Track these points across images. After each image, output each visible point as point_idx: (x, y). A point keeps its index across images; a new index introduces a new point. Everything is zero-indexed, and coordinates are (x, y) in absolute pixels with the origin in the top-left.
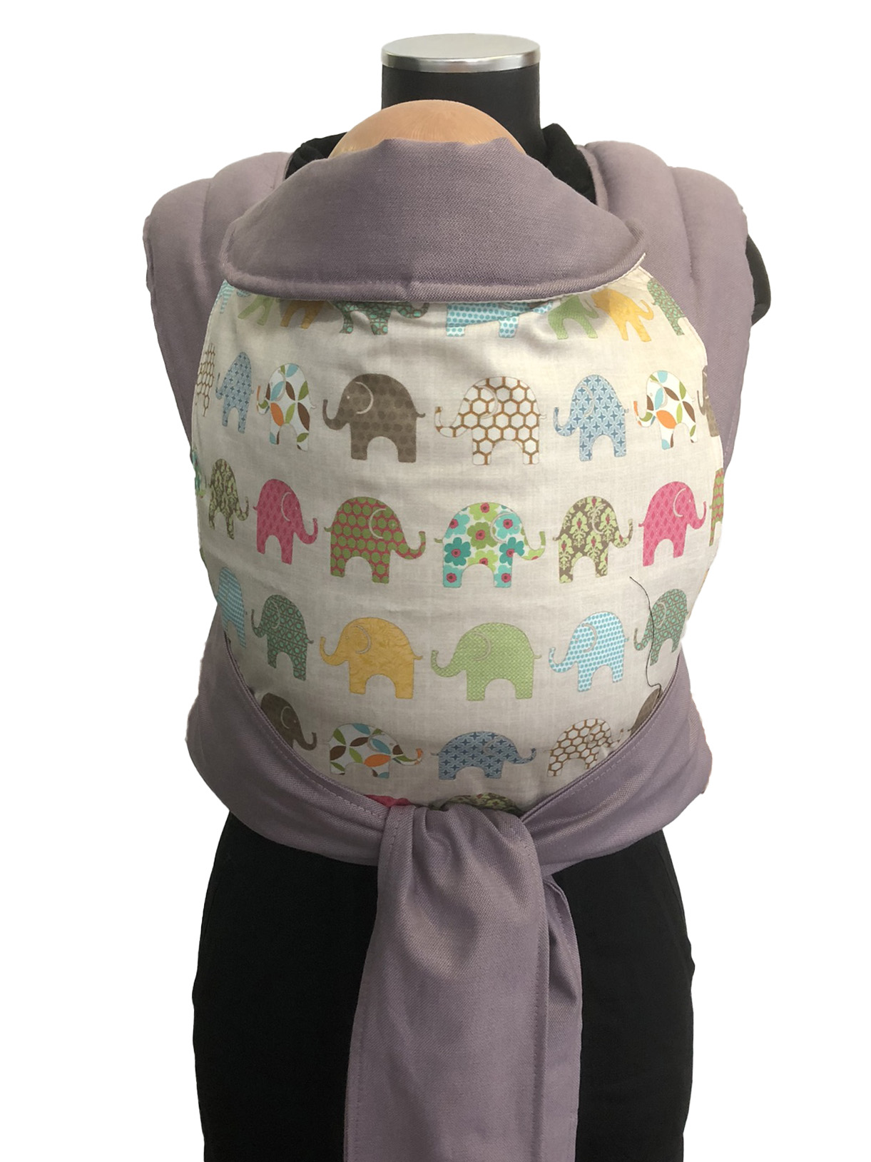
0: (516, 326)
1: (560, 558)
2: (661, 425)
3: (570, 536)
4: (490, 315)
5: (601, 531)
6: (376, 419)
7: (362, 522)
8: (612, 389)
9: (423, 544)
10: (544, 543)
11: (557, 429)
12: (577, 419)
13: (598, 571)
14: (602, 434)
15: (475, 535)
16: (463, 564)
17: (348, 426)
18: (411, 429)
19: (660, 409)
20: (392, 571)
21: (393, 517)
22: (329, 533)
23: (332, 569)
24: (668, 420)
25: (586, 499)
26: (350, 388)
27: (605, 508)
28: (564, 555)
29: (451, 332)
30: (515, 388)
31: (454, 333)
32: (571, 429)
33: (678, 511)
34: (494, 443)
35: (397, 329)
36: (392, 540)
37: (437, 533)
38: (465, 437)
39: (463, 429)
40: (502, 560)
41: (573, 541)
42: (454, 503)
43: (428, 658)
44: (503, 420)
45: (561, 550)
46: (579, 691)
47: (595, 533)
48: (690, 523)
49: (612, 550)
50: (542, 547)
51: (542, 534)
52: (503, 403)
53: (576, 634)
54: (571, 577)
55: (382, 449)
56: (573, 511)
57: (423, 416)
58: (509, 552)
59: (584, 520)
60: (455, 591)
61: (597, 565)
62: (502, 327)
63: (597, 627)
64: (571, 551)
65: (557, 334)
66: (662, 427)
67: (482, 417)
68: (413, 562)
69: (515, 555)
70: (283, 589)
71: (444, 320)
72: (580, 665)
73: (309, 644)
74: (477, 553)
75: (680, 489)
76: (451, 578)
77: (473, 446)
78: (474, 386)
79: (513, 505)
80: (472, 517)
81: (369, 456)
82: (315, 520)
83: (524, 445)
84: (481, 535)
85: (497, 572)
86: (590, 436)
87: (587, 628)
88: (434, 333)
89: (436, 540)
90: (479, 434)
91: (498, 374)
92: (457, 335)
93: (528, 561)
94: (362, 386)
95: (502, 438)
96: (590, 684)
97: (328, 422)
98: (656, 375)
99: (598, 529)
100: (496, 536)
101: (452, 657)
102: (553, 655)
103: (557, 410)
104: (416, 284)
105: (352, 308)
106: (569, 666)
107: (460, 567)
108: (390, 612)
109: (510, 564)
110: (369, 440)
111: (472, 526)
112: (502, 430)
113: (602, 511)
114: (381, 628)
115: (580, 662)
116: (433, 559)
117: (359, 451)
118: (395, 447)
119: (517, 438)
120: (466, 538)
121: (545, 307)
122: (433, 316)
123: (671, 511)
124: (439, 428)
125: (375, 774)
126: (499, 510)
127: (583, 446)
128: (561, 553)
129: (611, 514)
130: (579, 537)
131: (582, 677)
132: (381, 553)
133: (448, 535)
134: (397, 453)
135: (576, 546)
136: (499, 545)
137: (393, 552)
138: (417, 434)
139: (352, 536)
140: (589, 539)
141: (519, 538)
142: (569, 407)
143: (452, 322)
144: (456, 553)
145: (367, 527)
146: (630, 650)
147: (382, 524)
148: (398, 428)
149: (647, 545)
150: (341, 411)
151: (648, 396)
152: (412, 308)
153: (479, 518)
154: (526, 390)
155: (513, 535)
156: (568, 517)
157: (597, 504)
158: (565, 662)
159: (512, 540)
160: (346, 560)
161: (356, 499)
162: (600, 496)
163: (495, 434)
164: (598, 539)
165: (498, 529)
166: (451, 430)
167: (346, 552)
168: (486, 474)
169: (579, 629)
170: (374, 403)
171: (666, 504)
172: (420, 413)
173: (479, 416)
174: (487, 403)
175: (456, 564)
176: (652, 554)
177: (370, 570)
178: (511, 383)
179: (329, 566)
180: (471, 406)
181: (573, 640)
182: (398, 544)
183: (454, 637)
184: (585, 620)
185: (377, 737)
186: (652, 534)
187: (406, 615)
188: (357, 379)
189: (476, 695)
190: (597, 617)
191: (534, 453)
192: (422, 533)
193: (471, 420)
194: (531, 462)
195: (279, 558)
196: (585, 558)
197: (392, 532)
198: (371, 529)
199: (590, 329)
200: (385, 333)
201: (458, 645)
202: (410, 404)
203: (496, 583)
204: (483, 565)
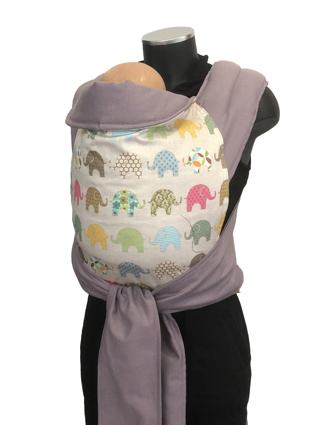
0: (131, 137)
1: (151, 209)
2: (194, 166)
3: (155, 202)
4: (126, 133)
5: (168, 200)
6: (94, 164)
7: (92, 194)
8: (173, 155)
9: (107, 202)
10: (145, 203)
11: (149, 168)
12: (157, 165)
13: (167, 213)
14: (168, 169)
15: (121, 200)
16: (118, 209)
17: (88, 166)
18: (103, 167)
19: (194, 160)
20: (99, 210)
21: (99, 194)
22: (86, 198)
23: (86, 208)
24: (197, 164)
25: (161, 190)
26: (88, 155)
27: (170, 193)
28: (153, 207)
29: (111, 139)
30: (132, 156)
31: (112, 139)
32: (154, 168)
33: (202, 194)
34: (126, 172)
35: (97, 138)
36: (99, 201)
37: (111, 198)
38: (118, 170)
39: (117, 168)
40: (130, 209)
41: (156, 203)
42: (116, 190)
43: (110, 238)
44: (128, 166)
45: (152, 206)
46: (161, 252)
47: (165, 201)
48: (208, 198)
49: (173, 206)
50: (144, 205)
51: (144, 201)
52: (129, 160)
53: (158, 233)
54: (156, 215)
55: (96, 174)
56: (156, 194)
57: (106, 163)
58: (133, 206)
59: (161, 196)
60: (116, 217)
61: (167, 211)
62: (127, 137)
63: (167, 231)
64: (156, 207)
65: (149, 139)
66: (195, 167)
67: (122, 164)
68: (104, 207)
69: (135, 207)
72: (161, 243)
73: (82, 231)
74: (122, 206)
75: (203, 187)
76: (115, 213)
77: (120, 173)
78: (120, 155)
79: (134, 192)
80: (120, 194)
81: (93, 175)
82: (83, 193)
83: (136, 173)
84: (123, 200)
85: (128, 212)
86: (162, 170)
87: (163, 231)
88: (107, 139)
89: (110, 201)
90: (122, 169)
91: (126, 151)
92: (113, 140)
93: (139, 209)
94: (91, 154)
95: (129, 171)
96: (165, 250)
97: (84, 164)
98: (195, 149)
99: (167, 199)
100: (128, 201)
101: (117, 238)
102: (150, 239)
103: (148, 162)
104: (101, 125)
105: (88, 131)
106: (156, 243)
108: (99, 223)
109: (133, 209)
110: (93, 170)
111: (121, 197)
112: (129, 168)
113: (168, 194)
114: (97, 227)
115: (161, 242)
116: (110, 206)
117: (91, 173)
118: (99, 172)
119: (134, 171)
120: (119, 201)
121: (142, 131)
122: (109, 134)
123: (199, 194)
124: (110, 167)
125: (104, 273)
126: (129, 193)
127: (160, 173)
128: (152, 207)
129: (173, 195)
130: (159, 202)
131: (162, 247)
132: (97, 204)
133: (114, 200)
134: (100, 174)
135: (158, 205)
136: (129, 204)
138: (104, 169)
139: (90, 199)
140: (163, 203)
141: (136, 202)
142: (153, 161)
143: (114, 136)
144: (116, 205)
145: (93, 196)
146: (183, 239)
147: (97, 195)
148: (99, 167)
149: (188, 205)
150: (87, 161)
151: (189, 157)
152: (103, 132)
153: (123, 195)
154: (136, 156)
155: (134, 201)
156: (154, 195)
157: (166, 191)
158: (154, 242)
159: (134, 202)
160: (89, 206)
161: (91, 187)
162: (167, 189)
163: (126, 169)
164: (167, 203)
165: (128, 199)
166: (114, 168)
167: (89, 203)
168: (124, 182)
169: (159, 231)
170: (94, 159)
171: (197, 191)
173: (121, 164)
174: (124, 160)
175: (116, 209)
176: (191, 208)
177: (94, 209)
178: (130, 154)
180: (119, 161)
181: (157, 235)
183: (117, 232)
184: (162, 229)
185: (100, 261)
186: (191, 202)
187: (103, 223)
188: (90, 152)
189: (125, 250)
190: (167, 228)
191: (140, 175)
192: (107, 199)
193: (119, 165)
194: (139, 178)
195: (77, 204)
196: (162, 208)
197: (99, 198)
199: (164, 136)
200: (94, 139)
201: (118, 234)
202: (102, 160)
203: (129, 215)
204: (124, 210)
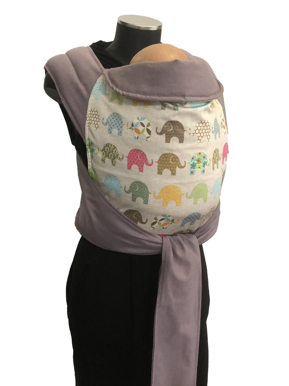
0: (208, 107)
1: (213, 165)
2: (224, 128)
3: (214, 159)
6: (173, 132)
7: (168, 159)
8: (218, 121)
9: (185, 164)
11: (212, 132)
12: (215, 129)
13: (217, 167)
14: (217, 132)
15: (197, 161)
16: (195, 169)
17: (164, 134)
18: (183, 134)
19: (223, 124)
20: (177, 172)
21: (177, 158)
22: (157, 163)
23: (158, 173)
26: (166, 124)
29: (194, 110)
32: (214, 132)
34: (202, 137)
35: (181, 109)
38: (196, 136)
39: (195, 134)
40: (203, 167)
42: (193, 153)
43: (185, 194)
44: (204, 131)
46: (214, 199)
47: (217, 158)
48: (228, 153)
49: (219, 161)
50: (210, 162)
51: (210, 159)
52: (204, 127)
54: (214, 169)
55: (175, 141)
56: (214, 153)
58: (204, 164)
59: (215, 155)
60: (193, 176)
62: (205, 108)
63: (218, 182)
64: (214, 163)
65: (212, 108)
68: (182, 169)
70: (140, 179)
71: (190, 106)
73: (150, 194)
74: (198, 166)
75: (226, 145)
76: (192, 173)
77: (197, 138)
78: (198, 123)
79: (206, 152)
80: (197, 156)
81: (171, 142)
83: (207, 137)
85: (202, 170)
88: (191, 110)
89: (189, 163)
90: (199, 135)
91: (204, 119)
92: (196, 110)
94: (169, 124)
95: (204, 136)
96: (216, 197)
97: (158, 133)
98: (220, 116)
99: (217, 156)
100: (202, 161)
101: (191, 193)
102: (211, 190)
103: (212, 127)
104: (186, 98)
105: (167, 103)
106: (213, 192)
107: (194, 170)
108: (176, 183)
109: (205, 168)
110: (171, 138)
111: (197, 159)
112: (204, 133)
113: (218, 152)
114: (173, 188)
115: (215, 191)
116: (188, 168)
117: (168, 141)
118: (178, 139)
122: (187, 105)
123: (226, 150)
125: (163, 228)
126: (203, 154)
127: (215, 136)
131: (215, 195)
132: (174, 168)
133: (191, 161)
134: (179, 141)
135: (215, 161)
136: (202, 163)
137: (177, 167)
138: (184, 136)
139: (165, 163)
141: (206, 161)
142: (214, 126)
144: (193, 166)
147: (174, 160)
148: (179, 134)
149: (223, 159)
150: (162, 130)
151: (221, 122)
152: (182, 104)
154: (209, 123)
157: (217, 150)
160: (163, 170)
161: (166, 153)
162: (218, 148)
163: (202, 135)
165: (202, 159)
166: (193, 134)
167: (163, 168)
168: (200, 145)
169: (215, 183)
170: (173, 128)
171: (225, 148)
172: (185, 130)
173: (199, 130)
174: (201, 127)
176: (223, 161)
177: (170, 172)
178: (206, 122)
179: (157, 172)
180: (197, 128)
181: (214, 186)
182: (178, 165)
183: (192, 188)
184: (216, 180)
185: (168, 218)
186: (224, 157)
188: (168, 122)
189: (195, 203)
190: (218, 179)
191: (209, 139)
192: (185, 161)
194: (209, 141)
195: (138, 171)
196: (216, 164)
197: (177, 162)
198: (170, 161)
200: (178, 110)
201: (193, 190)
202: (183, 128)
203: (202, 173)
204: (199, 169)
